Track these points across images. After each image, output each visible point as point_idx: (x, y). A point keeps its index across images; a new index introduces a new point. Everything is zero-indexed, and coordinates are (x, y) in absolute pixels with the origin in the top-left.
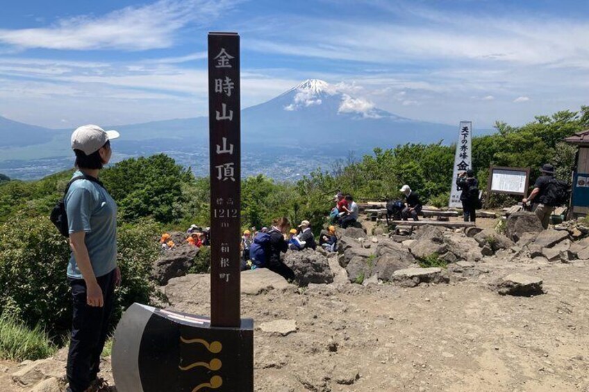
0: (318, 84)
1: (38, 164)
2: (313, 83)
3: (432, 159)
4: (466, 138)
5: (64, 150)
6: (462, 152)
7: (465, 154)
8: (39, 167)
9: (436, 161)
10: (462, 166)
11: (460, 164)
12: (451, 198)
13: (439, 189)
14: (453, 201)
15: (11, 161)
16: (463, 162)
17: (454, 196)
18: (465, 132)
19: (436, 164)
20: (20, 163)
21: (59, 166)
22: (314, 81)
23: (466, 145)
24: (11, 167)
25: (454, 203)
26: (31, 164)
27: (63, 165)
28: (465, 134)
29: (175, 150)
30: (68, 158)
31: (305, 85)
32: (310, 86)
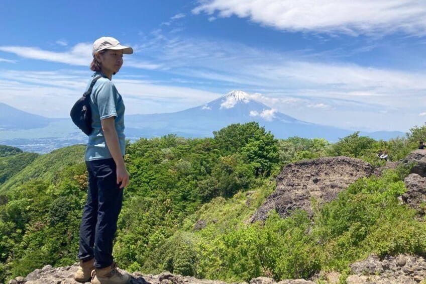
0: (240, 94)
1: (37, 142)
2: (237, 94)
5: (57, 133)
8: (38, 145)
15: (18, 139)
20: (24, 141)
21: (52, 144)
22: (238, 92)
24: (18, 144)
26: (32, 142)
27: (55, 144)
29: (136, 136)
30: (59, 139)
31: (231, 94)
32: (234, 96)
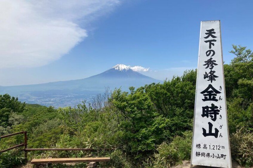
2: (120, 66)
3: (164, 88)
4: (213, 48)
6: (208, 71)
7: (212, 72)
9: (168, 90)
10: (210, 94)
11: (206, 91)
12: (195, 150)
13: (173, 125)
14: (198, 154)
16: (210, 86)
17: (198, 146)
18: (210, 38)
19: (169, 94)
23: (214, 58)
25: (200, 158)
28: (210, 41)
31: (117, 66)
